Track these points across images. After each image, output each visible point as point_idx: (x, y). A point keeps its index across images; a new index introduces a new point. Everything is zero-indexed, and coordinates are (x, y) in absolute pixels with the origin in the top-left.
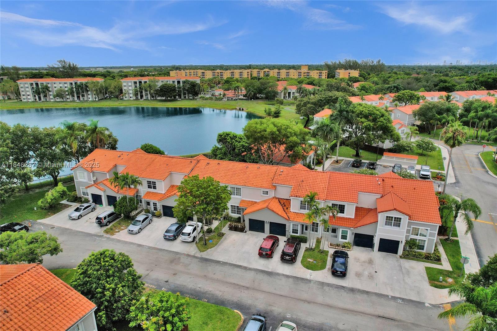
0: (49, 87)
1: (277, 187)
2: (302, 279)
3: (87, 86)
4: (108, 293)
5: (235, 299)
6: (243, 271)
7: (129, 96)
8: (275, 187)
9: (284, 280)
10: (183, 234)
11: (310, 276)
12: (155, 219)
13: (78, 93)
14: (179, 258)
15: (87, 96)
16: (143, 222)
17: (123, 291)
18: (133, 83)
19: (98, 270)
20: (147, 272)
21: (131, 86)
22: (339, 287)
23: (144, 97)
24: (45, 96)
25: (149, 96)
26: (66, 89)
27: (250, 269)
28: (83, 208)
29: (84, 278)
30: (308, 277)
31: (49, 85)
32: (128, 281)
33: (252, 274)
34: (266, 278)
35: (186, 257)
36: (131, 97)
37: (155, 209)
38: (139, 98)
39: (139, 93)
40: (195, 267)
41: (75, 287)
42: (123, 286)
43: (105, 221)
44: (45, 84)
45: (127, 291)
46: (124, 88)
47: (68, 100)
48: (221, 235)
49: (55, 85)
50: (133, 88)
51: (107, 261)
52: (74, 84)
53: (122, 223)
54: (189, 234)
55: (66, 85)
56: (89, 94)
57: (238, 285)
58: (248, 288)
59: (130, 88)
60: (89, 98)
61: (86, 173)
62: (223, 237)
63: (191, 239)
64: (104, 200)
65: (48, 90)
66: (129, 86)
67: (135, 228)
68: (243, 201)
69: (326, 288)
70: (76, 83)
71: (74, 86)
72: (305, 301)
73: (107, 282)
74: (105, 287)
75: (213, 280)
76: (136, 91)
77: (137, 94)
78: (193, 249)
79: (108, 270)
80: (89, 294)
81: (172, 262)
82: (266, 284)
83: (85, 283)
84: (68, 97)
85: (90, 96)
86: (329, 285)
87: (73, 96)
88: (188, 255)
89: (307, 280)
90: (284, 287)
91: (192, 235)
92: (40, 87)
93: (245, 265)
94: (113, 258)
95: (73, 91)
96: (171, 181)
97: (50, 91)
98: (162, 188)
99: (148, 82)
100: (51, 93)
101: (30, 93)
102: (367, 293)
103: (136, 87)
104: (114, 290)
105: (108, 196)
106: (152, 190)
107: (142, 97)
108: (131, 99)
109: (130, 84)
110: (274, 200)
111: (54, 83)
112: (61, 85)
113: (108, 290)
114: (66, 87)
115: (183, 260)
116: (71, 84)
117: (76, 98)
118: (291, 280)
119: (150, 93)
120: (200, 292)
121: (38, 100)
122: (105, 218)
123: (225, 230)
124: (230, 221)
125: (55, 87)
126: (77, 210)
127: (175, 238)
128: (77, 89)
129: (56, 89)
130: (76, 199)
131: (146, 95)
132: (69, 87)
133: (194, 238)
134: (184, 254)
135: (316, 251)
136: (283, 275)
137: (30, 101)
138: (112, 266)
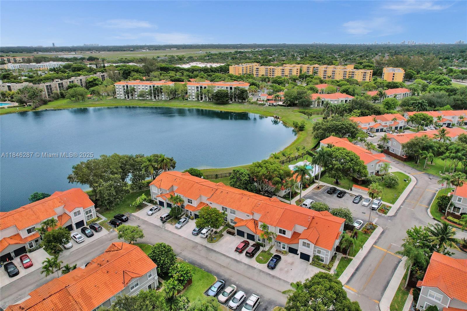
0: (135, 89)
1: (254, 214)
2: (252, 267)
3: (161, 89)
4: (162, 261)
5: (217, 271)
6: (226, 258)
7: (192, 97)
8: (253, 214)
9: (243, 265)
10: (201, 233)
11: (257, 266)
12: (190, 220)
13: (155, 94)
14: (197, 246)
15: (161, 96)
16: (183, 223)
17: (167, 261)
18: (196, 88)
19: (158, 252)
20: (181, 251)
21: (194, 90)
22: (268, 274)
23: (204, 99)
24: (132, 95)
25: (207, 98)
26: (147, 90)
27: (229, 257)
28: (154, 209)
29: (153, 253)
30: (255, 266)
31: (135, 87)
32: (170, 257)
33: (230, 259)
34: (235, 263)
35: (200, 246)
36: (193, 99)
37: (191, 215)
38: (200, 99)
39: (200, 96)
40: (203, 252)
41: (150, 257)
42: (167, 259)
43: (164, 219)
44: (132, 86)
45: (169, 261)
46: (189, 91)
47: (148, 99)
48: (222, 236)
49: (139, 87)
50: (196, 92)
51: (162, 248)
52: (152, 87)
53: (173, 221)
54: (204, 234)
55: (146, 87)
56: (162, 95)
57: (220, 264)
58: (224, 267)
59: (193, 91)
60: (163, 98)
61: (156, 189)
62: (222, 237)
63: (205, 237)
64: (165, 205)
65: (134, 91)
66: (193, 90)
67: (179, 226)
68: (236, 218)
69: (261, 273)
70: (154, 86)
71: (152, 89)
72: (248, 277)
73: (162, 257)
74: (161, 258)
75: (210, 260)
76: (198, 94)
77: (198, 96)
78: (205, 242)
79: (162, 252)
80: (155, 260)
81: (193, 247)
82: (234, 266)
83: (154, 256)
84: (147, 96)
85: (163, 96)
86: (263, 272)
87: (151, 96)
88: (202, 245)
89: (254, 267)
90: (241, 268)
91: (206, 235)
92: (129, 88)
93: (227, 255)
94: (165, 247)
95: (151, 92)
96: (201, 200)
97: (135, 92)
98: (195, 204)
99: (207, 88)
100: (136, 93)
101: (122, 93)
102: (280, 279)
103: (198, 90)
104: (164, 260)
105: (167, 203)
106: (190, 204)
107: (202, 98)
108: (193, 100)
109: (193, 88)
110: (252, 221)
111: (139, 86)
112: (143, 87)
113: (162, 260)
114: (146, 89)
115: (199, 247)
116: (150, 87)
117: (153, 98)
118: (246, 266)
119: (208, 97)
120: (202, 265)
121: (127, 98)
122: (165, 218)
123: (225, 233)
124: (229, 227)
125: (139, 89)
126: (151, 210)
127: (197, 234)
128: (154, 91)
129: (139, 90)
130: (151, 202)
131: (205, 97)
132: (149, 89)
133: (207, 236)
134: (200, 244)
135: (267, 253)
136: (244, 263)
137: (122, 98)
138: (164, 250)
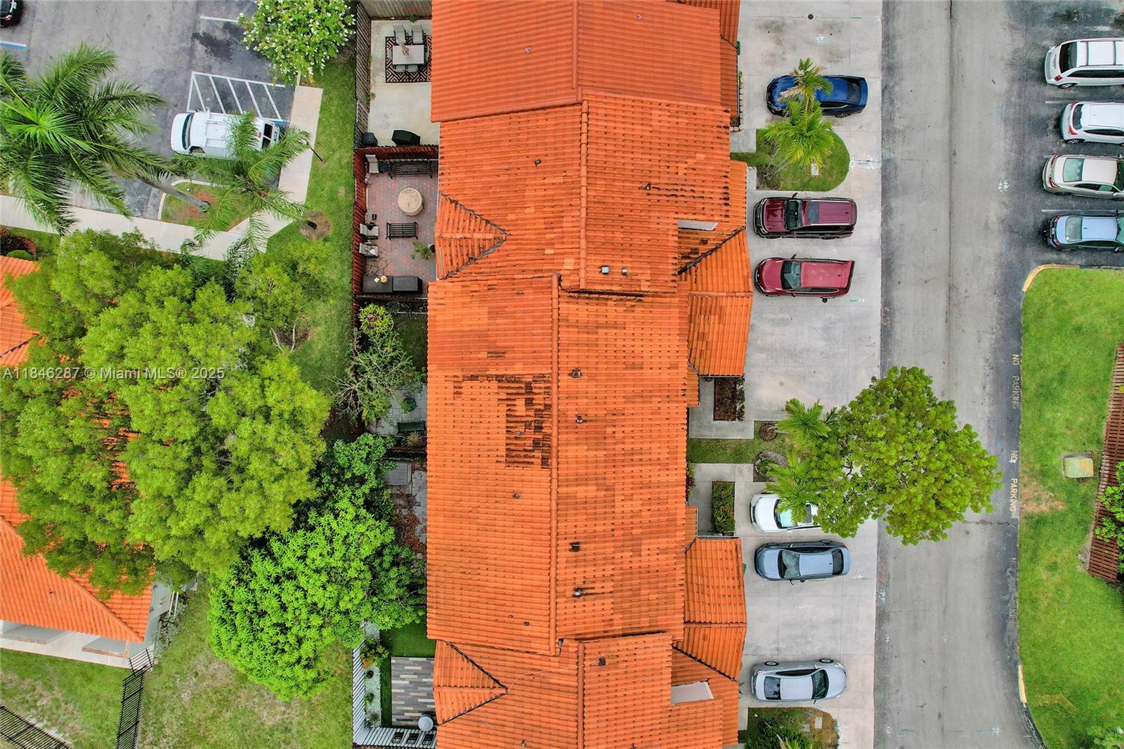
2: (885, 178)
6: (898, 317)
11: (870, 163)
22: (887, 96)
30: (875, 167)
58: (951, 288)
72: (952, 163)
82: (925, 254)
86: (889, 119)
89: (884, 169)
